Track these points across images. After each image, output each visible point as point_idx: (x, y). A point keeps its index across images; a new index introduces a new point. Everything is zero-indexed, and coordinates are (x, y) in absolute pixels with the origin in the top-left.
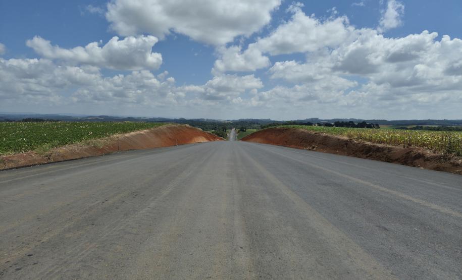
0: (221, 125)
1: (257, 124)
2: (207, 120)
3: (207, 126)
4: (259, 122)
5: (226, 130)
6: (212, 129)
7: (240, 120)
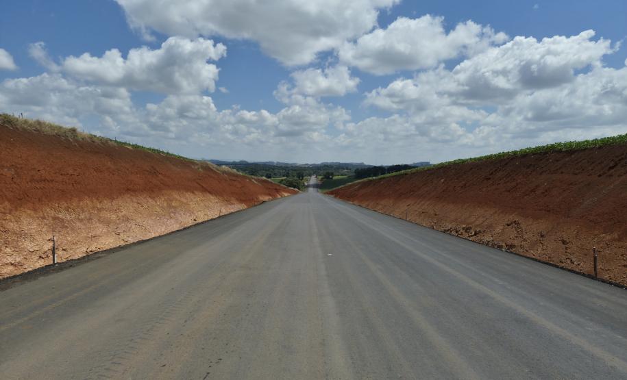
0: (295, 170)
1: (347, 169)
2: (278, 163)
3: (276, 171)
4: (349, 167)
5: (303, 177)
6: (284, 176)
7: (322, 163)
